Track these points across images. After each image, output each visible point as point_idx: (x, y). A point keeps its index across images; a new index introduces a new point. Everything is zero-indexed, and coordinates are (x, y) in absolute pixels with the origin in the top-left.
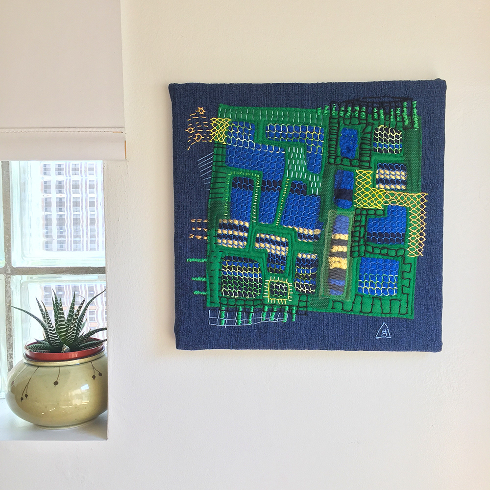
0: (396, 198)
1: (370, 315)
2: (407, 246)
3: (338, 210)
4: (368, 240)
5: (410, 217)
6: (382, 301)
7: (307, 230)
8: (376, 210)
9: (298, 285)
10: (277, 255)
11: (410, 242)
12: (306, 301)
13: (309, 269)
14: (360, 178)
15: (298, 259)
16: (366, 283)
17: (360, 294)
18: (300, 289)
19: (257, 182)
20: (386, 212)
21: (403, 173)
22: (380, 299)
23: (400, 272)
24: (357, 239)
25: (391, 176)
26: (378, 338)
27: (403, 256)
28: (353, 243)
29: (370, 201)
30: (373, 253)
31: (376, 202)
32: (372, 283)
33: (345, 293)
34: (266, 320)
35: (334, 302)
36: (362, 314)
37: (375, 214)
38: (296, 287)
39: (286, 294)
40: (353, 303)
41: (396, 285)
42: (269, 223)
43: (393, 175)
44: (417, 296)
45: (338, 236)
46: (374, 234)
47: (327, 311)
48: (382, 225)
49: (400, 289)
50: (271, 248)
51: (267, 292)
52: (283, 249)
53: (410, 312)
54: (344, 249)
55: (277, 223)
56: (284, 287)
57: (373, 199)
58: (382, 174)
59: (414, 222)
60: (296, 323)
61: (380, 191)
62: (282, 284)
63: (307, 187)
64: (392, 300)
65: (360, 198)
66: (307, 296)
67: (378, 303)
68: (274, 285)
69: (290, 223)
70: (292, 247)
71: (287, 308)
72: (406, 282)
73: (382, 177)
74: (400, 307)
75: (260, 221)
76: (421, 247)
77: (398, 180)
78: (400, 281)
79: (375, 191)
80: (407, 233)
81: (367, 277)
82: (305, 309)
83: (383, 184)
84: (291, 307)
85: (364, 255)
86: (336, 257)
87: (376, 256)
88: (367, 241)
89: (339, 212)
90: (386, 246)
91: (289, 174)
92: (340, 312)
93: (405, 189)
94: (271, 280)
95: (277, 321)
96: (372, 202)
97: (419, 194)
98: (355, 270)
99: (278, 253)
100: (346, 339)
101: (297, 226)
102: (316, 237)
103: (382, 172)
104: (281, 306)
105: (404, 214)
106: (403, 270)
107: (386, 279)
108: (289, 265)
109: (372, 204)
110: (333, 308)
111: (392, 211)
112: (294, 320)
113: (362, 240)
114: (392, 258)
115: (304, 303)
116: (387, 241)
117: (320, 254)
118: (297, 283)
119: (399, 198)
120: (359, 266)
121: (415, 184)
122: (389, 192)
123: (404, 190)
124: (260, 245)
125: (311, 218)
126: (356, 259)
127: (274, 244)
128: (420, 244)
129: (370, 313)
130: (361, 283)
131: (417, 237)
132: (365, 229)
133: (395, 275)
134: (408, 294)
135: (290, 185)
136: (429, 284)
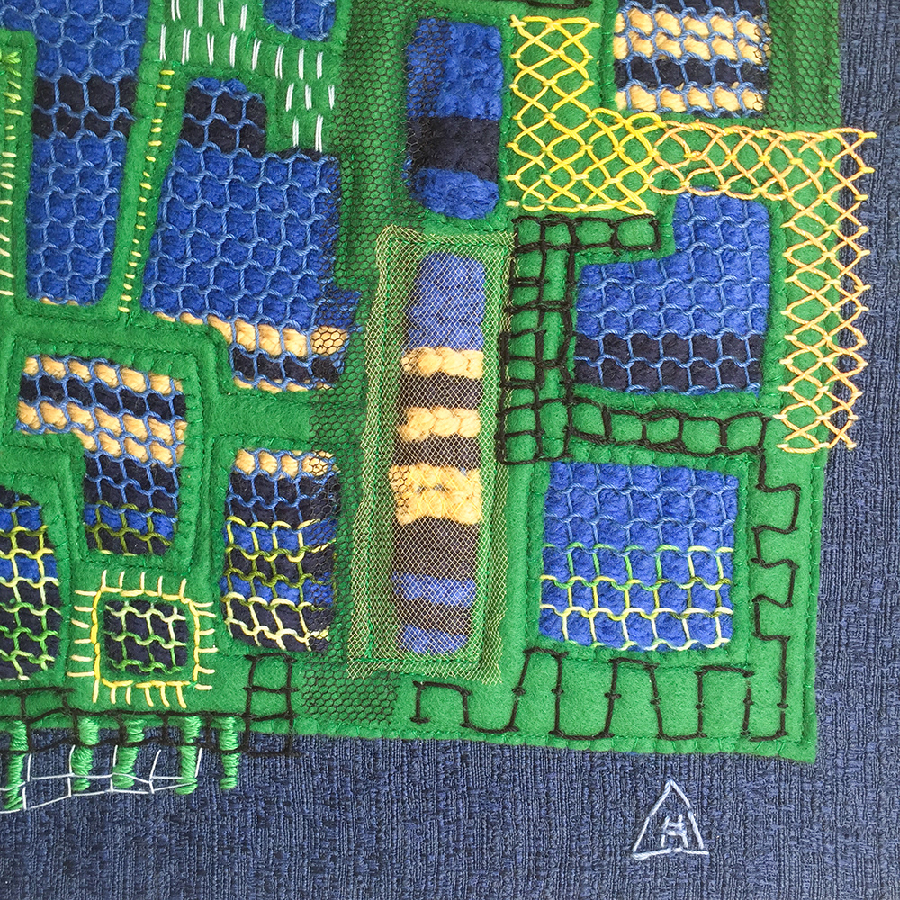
0: (718, 156)
1: (604, 746)
2: (775, 401)
3: (428, 225)
4: (583, 375)
5: (788, 254)
6: (661, 679)
7: (274, 334)
8: (616, 223)
9: (241, 612)
10: (130, 463)
11: (788, 377)
12: (287, 690)
13: (295, 527)
14: (532, 56)
15: (237, 479)
16: (578, 588)
17: (548, 643)
18: (251, 627)
19: (12, 90)
20: (668, 232)
21: (750, 29)
22: (649, 668)
23: (742, 531)
24: (528, 372)
25: (690, 42)
26: (644, 856)
27: (758, 451)
28: (510, 393)
29: (585, 176)
30: (606, 439)
31: (618, 180)
32: (606, 591)
33: (477, 637)
34: (94, 786)
35: (422, 687)
36: (561, 744)
37: (614, 243)
38: (231, 619)
39: (183, 656)
40: (518, 690)
41: (726, 596)
42: (83, 300)
43: (697, 38)
44: (829, 647)
45: (432, 361)
46: (613, 343)
47: (393, 735)
48: (648, 296)
49: (745, 615)
50: (98, 427)
51: (85, 650)
52: (163, 431)
53: (794, 726)
54: (467, 423)
55: (121, 302)
56: (170, 621)
57: (600, 164)
58: (642, 36)
59: (807, 277)
60: (242, 794)
61: (636, 125)
62: (162, 605)
63: (265, 111)
64: (707, 668)
65: (538, 160)
66: (289, 662)
67: (636, 685)
68: (122, 614)
69: (190, 300)
70: (206, 423)
71: (194, 726)
72: (772, 579)
73: (646, 49)
74: (748, 701)
75: (32, 293)
76: (847, 407)
77: (722, 64)
78: (743, 575)
79: (611, 121)
80: (772, 334)
81: (580, 559)
82: (284, 728)
83: (651, 85)
84: (210, 718)
85: (565, 453)
86: (425, 467)
87: (623, 456)
88: (578, 380)
89: (436, 235)
90: (673, 401)
91: (173, 46)
92: (456, 736)
93: (759, 107)
94: (104, 588)
95: (146, 787)
96: (597, 178)
97: (832, 133)
98: (521, 528)
99: (139, 453)
100: (491, 865)
101: (228, 315)
102: (324, 368)
103: (644, 21)
104: (164, 715)
105: (756, 236)
106: (757, 521)
107: (672, 564)
108: (195, 510)
109: (598, 191)
110: (418, 719)
111: (699, 229)
112: (232, 783)
113: (552, 377)
114: (702, 464)
115: (274, 696)
116: (675, 379)
117: (348, 451)
118: (235, 602)
119: (732, 157)
120: (540, 504)
121: (810, 83)
122: (683, 127)
123: (754, 115)
124: (41, 413)
125: (294, 272)
126: (525, 473)
127: (113, 409)
128: (839, 389)
129: (605, 733)
130: (551, 593)
131: (827, 351)
132: (566, 318)
133: (717, 544)
134: (784, 640)
135: (180, 103)
136: (886, 584)
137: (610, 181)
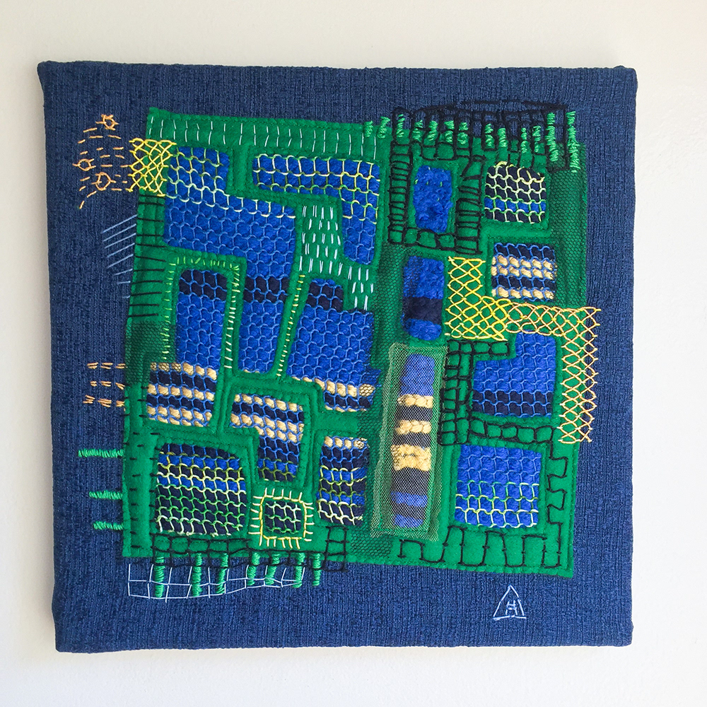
0: (535, 318)
1: (481, 569)
2: (558, 421)
3: (411, 343)
4: (476, 408)
5: (563, 359)
6: (507, 540)
7: (344, 387)
8: (491, 343)
9: (325, 507)
10: (279, 441)
11: (563, 411)
12: (344, 542)
13: (350, 471)
14: (457, 274)
15: (325, 449)
16: (472, 500)
17: (458, 523)
18: (329, 514)
19: (235, 281)
20: (513, 348)
21: (548, 265)
22: (502, 535)
23: (543, 476)
24: (452, 406)
25: (523, 270)
26: (498, 619)
27: (550, 443)
28: (444, 415)
29: (478, 324)
30: (485, 435)
31: (492, 326)
32: (484, 501)
33: (427, 522)
34: (257, 583)
35: (404, 542)
36: (463, 568)
37: (490, 352)
38: (320, 510)
39: (299, 526)
40: (445, 544)
41: (535, 504)
42: (261, 371)
43: (527, 269)
44: (580, 527)
45: (411, 400)
46: (489, 394)
47: (390, 563)
48: (504, 375)
49: (543, 513)
50: (265, 425)
51: (257, 522)
52: (293, 427)
53: (564, 562)
54: (425, 427)
55: (278, 372)
56: (294, 510)
57: (485, 319)
58: (503, 267)
59: (571, 369)
60: (321, 589)
61: (501, 303)
62: (293, 505)
63: (343, 293)
64: (527, 536)
65: (458, 317)
66: (345, 530)
67: (496, 542)
68: (273, 507)
69: (307, 371)
70: (312, 425)
71: (302, 557)
72: (556, 499)
73: (505, 272)
74: (544, 551)
75: (241, 367)
76: (588, 424)
77: (537, 280)
78: (543, 495)
79: (490, 302)
80: (556, 393)
81: (473, 487)
82: (341, 559)
83: (507, 287)
84: (310, 554)
85: (468, 441)
86: (407, 445)
87: (493, 443)
88: (473, 410)
89: (414, 347)
90: (514, 420)
91: (305, 265)
92: (417, 564)
93: (551, 298)
94: (266, 495)
95: (279, 584)
96: (484, 325)
97: (582, 309)
98: (448, 473)
99: (282, 437)
100: (431, 622)
101: (324, 378)
102: (364, 402)
103: (504, 261)
104: (289, 552)
105: (550, 351)
106: (549, 472)
107: (513, 490)
108: (306, 463)
109: (484, 331)
110: (401, 556)
111: (527, 347)
112: (317, 583)
113: (463, 408)
114: (526, 447)
115: (338, 545)
116: (515, 411)
117: (373, 439)
118: (322, 503)
119: (540, 318)
120: (456, 463)
121: (573, 287)
122: (520, 305)
123: (550, 301)
124: (241, 419)
125: (353, 361)
126: (450, 449)
127: (272, 418)
128: (584, 416)
129: (482, 564)
130: (460, 502)
131: (579, 400)
132: (469, 383)
133: (532, 482)
134: (560, 524)
135: (308, 289)
136: (605, 501)
137: (489, 327)
